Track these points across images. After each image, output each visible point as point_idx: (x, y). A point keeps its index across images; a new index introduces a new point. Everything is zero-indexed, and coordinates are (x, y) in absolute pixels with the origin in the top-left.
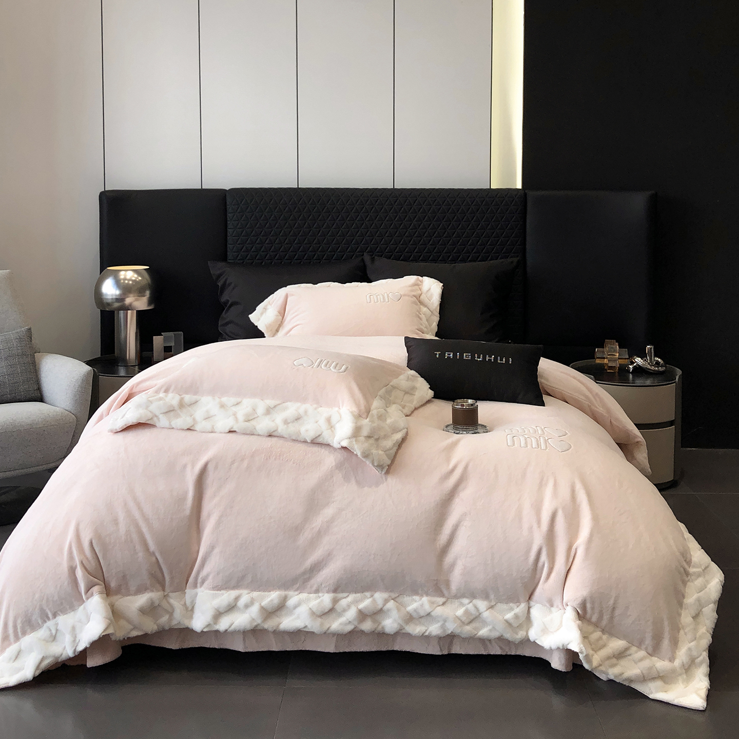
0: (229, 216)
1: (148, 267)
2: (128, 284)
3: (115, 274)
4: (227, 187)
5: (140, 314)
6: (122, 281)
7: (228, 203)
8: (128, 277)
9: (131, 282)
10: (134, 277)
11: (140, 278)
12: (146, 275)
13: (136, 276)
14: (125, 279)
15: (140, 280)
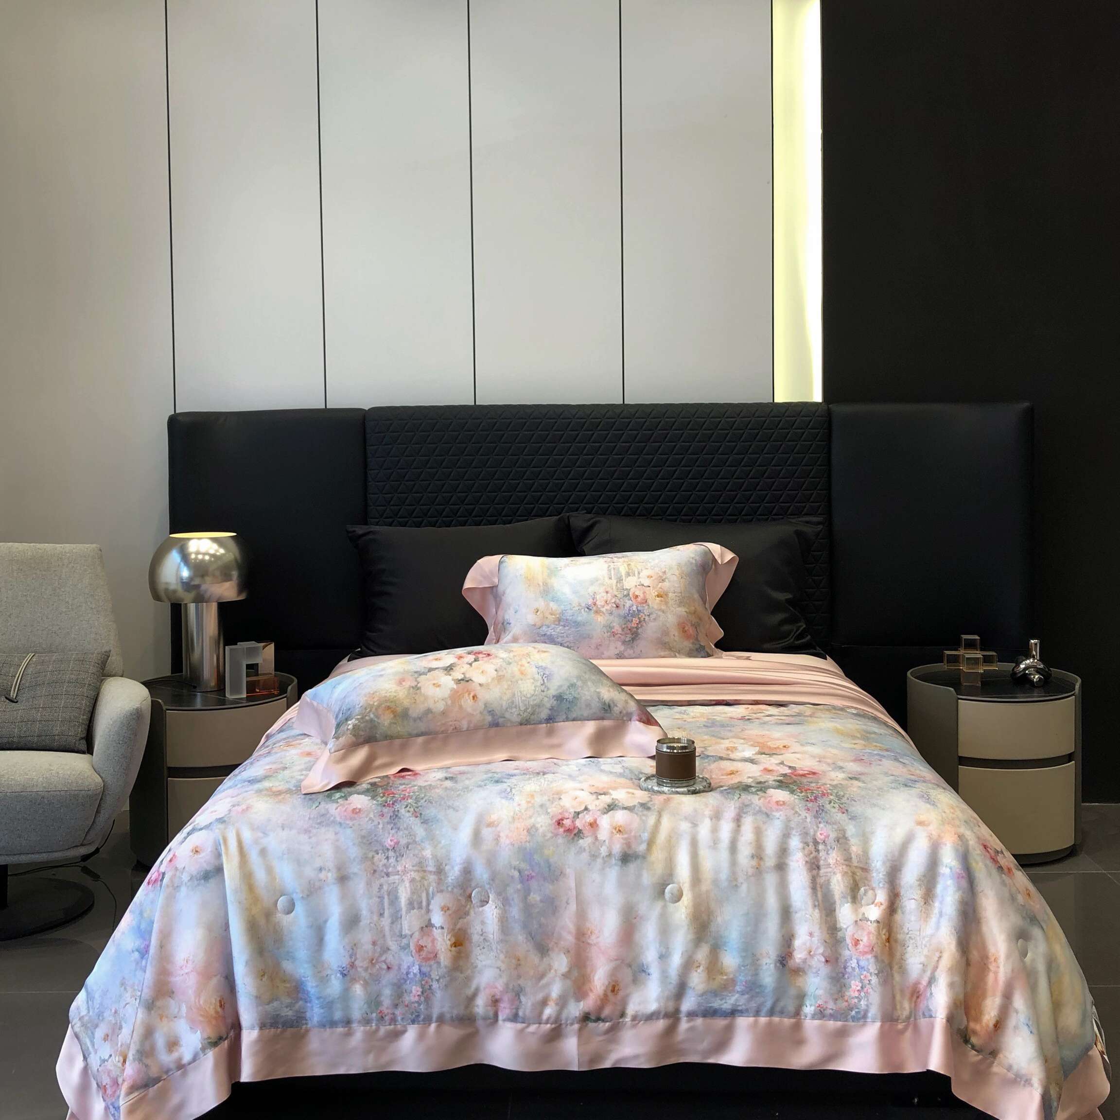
0: (371, 449)
1: (235, 534)
2: (203, 561)
3: (181, 545)
4: (366, 405)
5: (224, 608)
6: (193, 556)
7: (367, 431)
8: (203, 550)
9: (207, 558)
10: (212, 549)
11: (222, 551)
12: (232, 545)
13: (215, 547)
14: (197, 553)
15: (223, 555)
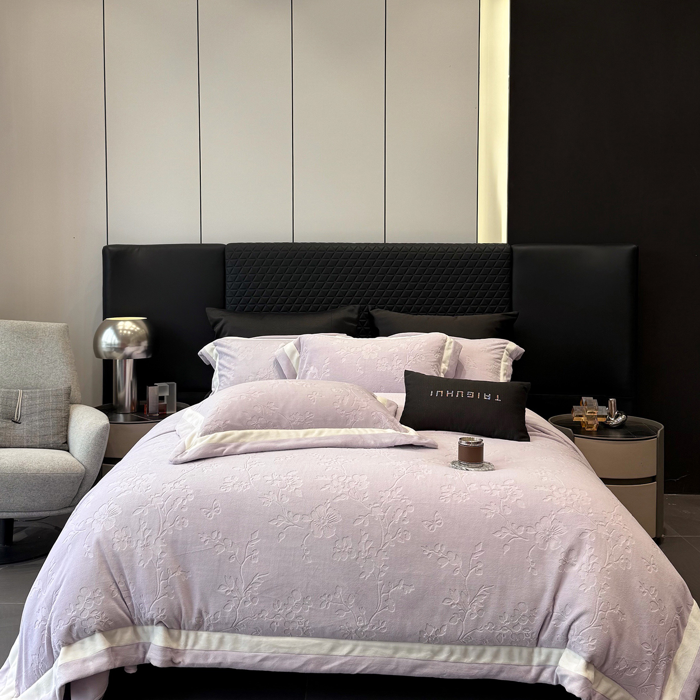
0: (228, 269)
1: (145, 318)
2: (126, 334)
3: (114, 325)
4: (226, 243)
6: (121, 331)
7: (226, 258)
8: (127, 328)
9: (129, 333)
10: (132, 327)
12: (143, 325)
13: (134, 326)
14: (123, 330)
15: (139, 331)
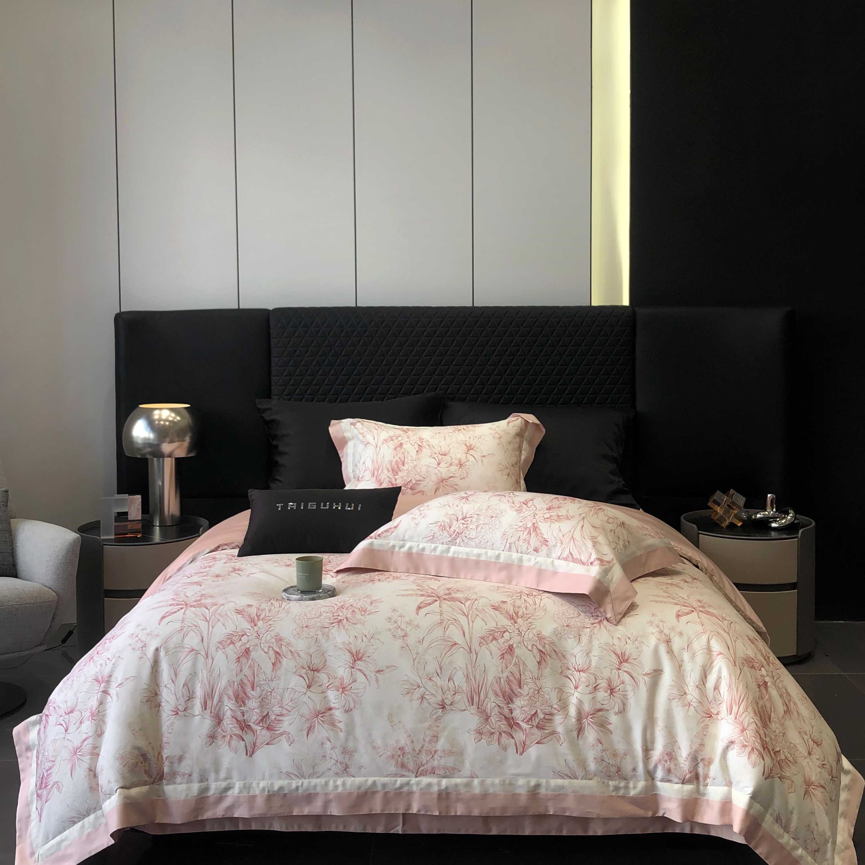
0: (273, 341)
1: (189, 405)
2: (164, 425)
3: (148, 415)
4: (271, 307)
6: (157, 422)
7: (271, 326)
8: (164, 417)
9: (167, 423)
10: (171, 417)
11: (179, 418)
12: (186, 414)
13: (173, 415)
14: (160, 419)
15: (178, 421)
